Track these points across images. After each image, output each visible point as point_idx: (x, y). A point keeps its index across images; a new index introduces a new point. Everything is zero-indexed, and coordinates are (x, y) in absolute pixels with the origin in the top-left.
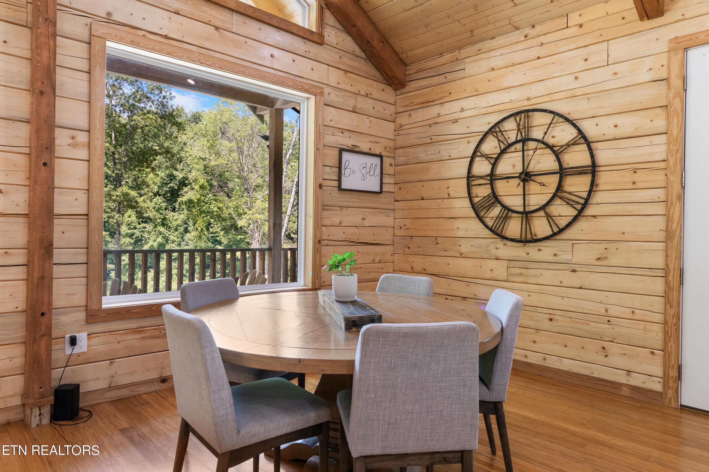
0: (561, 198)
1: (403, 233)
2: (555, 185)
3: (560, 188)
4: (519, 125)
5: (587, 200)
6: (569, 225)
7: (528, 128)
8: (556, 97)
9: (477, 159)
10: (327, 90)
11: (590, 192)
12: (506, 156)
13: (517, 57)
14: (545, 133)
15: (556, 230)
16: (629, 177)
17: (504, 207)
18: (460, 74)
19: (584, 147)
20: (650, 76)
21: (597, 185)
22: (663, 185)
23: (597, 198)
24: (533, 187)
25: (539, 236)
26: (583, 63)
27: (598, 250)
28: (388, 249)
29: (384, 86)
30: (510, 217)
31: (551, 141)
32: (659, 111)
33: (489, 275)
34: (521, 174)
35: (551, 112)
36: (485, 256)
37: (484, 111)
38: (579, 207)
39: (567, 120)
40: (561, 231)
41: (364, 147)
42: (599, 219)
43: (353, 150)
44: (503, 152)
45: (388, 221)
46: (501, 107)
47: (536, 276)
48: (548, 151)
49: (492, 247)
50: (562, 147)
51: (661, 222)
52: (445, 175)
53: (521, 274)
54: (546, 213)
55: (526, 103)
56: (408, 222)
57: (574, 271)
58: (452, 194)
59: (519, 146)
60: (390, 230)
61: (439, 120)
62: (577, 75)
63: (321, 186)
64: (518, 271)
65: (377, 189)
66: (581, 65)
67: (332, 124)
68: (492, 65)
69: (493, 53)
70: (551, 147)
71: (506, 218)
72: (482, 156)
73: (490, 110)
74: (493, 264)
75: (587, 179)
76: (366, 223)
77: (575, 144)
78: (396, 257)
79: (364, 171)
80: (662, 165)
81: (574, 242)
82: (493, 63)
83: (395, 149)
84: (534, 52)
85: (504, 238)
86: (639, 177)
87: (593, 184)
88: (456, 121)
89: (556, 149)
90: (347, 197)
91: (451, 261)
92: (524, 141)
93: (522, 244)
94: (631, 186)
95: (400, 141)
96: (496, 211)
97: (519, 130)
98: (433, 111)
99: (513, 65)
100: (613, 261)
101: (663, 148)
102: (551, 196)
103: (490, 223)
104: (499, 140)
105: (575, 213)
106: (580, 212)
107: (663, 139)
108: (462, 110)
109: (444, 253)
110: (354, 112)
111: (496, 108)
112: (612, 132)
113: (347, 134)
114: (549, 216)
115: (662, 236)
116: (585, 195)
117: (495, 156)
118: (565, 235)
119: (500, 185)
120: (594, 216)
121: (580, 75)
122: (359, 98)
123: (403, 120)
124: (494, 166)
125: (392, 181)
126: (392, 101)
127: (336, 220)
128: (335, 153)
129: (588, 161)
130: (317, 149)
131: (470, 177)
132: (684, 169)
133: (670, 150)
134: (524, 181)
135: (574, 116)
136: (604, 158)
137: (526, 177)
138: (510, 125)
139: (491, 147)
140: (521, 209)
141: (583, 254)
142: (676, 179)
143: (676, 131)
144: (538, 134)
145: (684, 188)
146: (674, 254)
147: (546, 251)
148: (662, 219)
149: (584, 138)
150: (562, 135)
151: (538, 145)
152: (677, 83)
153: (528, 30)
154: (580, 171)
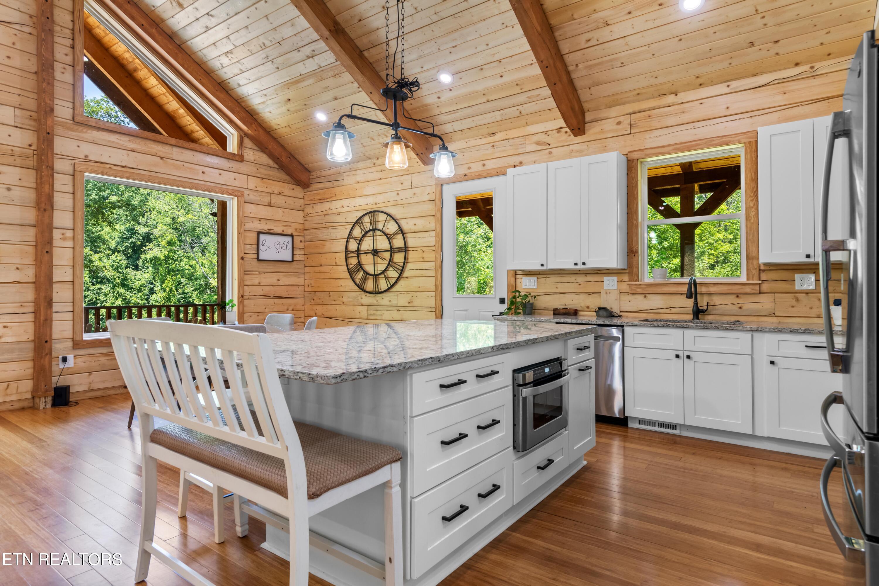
0: (392, 266)
1: (309, 289)
2: (389, 258)
3: (391, 260)
4: (371, 220)
5: (403, 267)
6: (396, 282)
7: (375, 222)
8: (389, 204)
9: (351, 240)
10: (246, 192)
11: (404, 263)
12: (366, 239)
13: (371, 176)
14: (384, 226)
15: (389, 286)
16: (420, 254)
17: (365, 271)
18: (340, 183)
19: (401, 235)
20: (427, 198)
21: (408, 259)
22: (434, 260)
23: (409, 266)
24: (378, 259)
25: (382, 290)
26: (400, 185)
27: (409, 297)
28: (301, 301)
29: (294, 186)
30: (368, 278)
31: (387, 231)
32: (432, 217)
33: (358, 316)
34: (372, 250)
35: (386, 213)
36: (356, 303)
37: (354, 209)
38: (400, 272)
39: (393, 219)
40: (392, 286)
41: (279, 230)
42: (409, 279)
43: (269, 233)
44: (364, 236)
45: (300, 281)
46: (363, 208)
47: (381, 315)
48: (385, 237)
49: (359, 298)
50: (391, 235)
51: (433, 281)
52: (333, 250)
53: (374, 314)
54: (385, 275)
55: (375, 206)
56: (313, 282)
57: (398, 310)
58: (338, 263)
59: (371, 233)
60: (302, 288)
61: (330, 212)
62: (398, 192)
63: (242, 258)
64: (372, 312)
65: (290, 259)
67: (251, 215)
68: (358, 180)
69: (358, 172)
70: (386, 235)
71: (366, 279)
72: (353, 238)
73: (357, 208)
74: (360, 308)
75: (402, 255)
76: (281, 283)
77: (397, 233)
78: (306, 306)
79: (278, 247)
80: (433, 248)
81: (398, 293)
82: (359, 178)
83: (305, 230)
84: (378, 175)
85: (365, 291)
86: (425, 254)
87: (406, 258)
88: (339, 214)
89: (388, 236)
90: (264, 264)
91: (338, 307)
92: (374, 230)
93: (374, 295)
94: (421, 260)
95: (308, 225)
96: (361, 274)
97: (371, 223)
98: (326, 206)
99: (368, 181)
100: (416, 304)
101: (434, 239)
102: (386, 264)
103: (358, 282)
104: (361, 229)
105: (397, 275)
106: (400, 274)
107: (433, 234)
108: (342, 207)
109: (334, 303)
110: (269, 205)
111: (360, 208)
112: (414, 228)
113: (263, 222)
114: (386, 278)
115: (433, 288)
116: (402, 264)
117: (360, 238)
118: (394, 289)
119: (363, 258)
120: (407, 277)
121: (400, 192)
122: (273, 196)
123: (308, 210)
124: (359, 245)
125: (302, 252)
126: (301, 196)
127: (256, 281)
128: (255, 235)
129: (403, 245)
130: (239, 233)
131: (347, 251)
132: (442, 251)
133: (436, 240)
134: (374, 255)
135: (397, 217)
136: (411, 243)
137: (375, 252)
138: (367, 219)
139: (357, 232)
140: (372, 273)
141: (403, 300)
142: (438, 256)
143: (438, 230)
144: (380, 226)
145: (442, 261)
146: (438, 298)
147: (385, 299)
148: (434, 279)
149: (401, 231)
150: (392, 228)
151: (380, 233)
152: (438, 203)
153: (375, 161)
154: (400, 250)
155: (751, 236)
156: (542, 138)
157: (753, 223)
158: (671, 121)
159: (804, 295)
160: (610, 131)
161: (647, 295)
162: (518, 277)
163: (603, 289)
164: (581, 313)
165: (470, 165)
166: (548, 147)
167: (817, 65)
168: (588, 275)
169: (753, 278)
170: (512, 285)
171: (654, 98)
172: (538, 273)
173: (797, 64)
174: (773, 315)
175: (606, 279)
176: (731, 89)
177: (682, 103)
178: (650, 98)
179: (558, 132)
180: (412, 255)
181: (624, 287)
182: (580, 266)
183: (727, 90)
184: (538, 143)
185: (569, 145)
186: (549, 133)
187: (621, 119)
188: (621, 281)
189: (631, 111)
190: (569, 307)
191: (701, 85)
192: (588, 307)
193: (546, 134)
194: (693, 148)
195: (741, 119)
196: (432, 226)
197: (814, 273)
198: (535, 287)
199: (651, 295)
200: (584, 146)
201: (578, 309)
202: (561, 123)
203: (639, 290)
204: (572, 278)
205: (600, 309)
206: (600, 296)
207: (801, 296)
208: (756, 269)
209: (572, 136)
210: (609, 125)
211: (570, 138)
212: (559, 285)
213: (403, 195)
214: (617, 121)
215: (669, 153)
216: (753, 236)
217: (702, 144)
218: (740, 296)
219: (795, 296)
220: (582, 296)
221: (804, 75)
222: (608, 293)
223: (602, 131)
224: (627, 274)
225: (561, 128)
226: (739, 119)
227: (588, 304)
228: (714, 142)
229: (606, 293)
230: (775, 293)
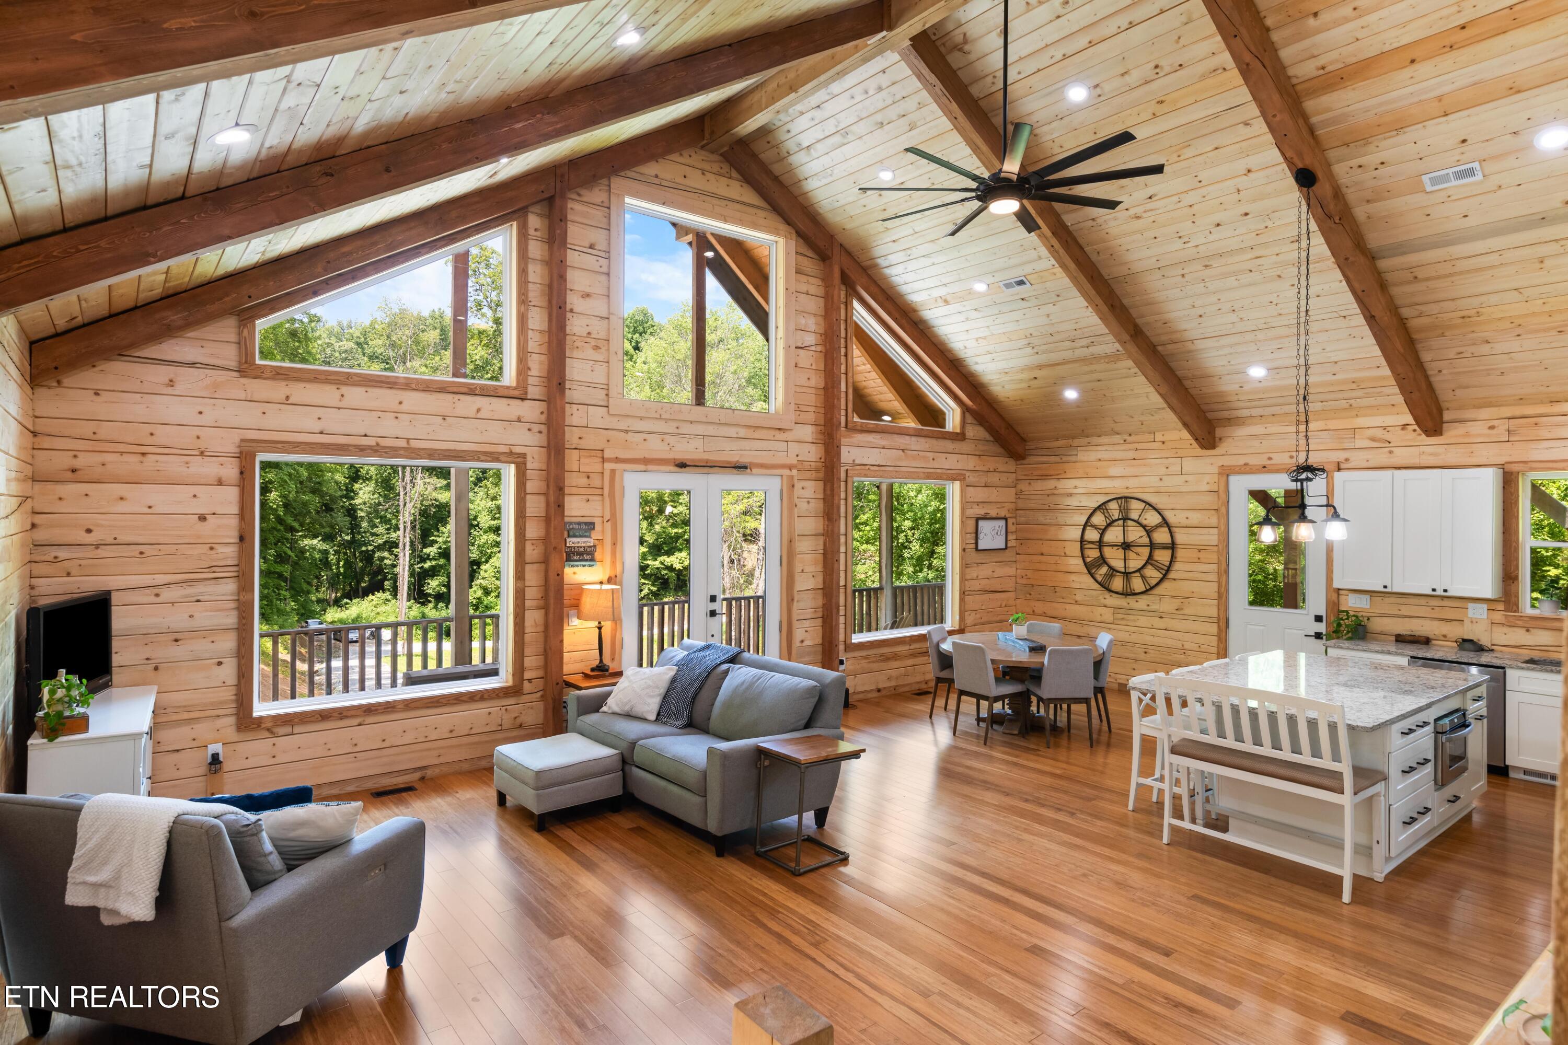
0: (1152, 565)
1: (1024, 581)
2: (1147, 555)
3: (1151, 556)
4: (1120, 507)
5: (1169, 567)
6: (1157, 584)
7: (1128, 510)
8: (1147, 490)
9: (1088, 528)
10: (968, 474)
11: (1171, 562)
12: (1111, 528)
13: (1119, 455)
14: (1140, 516)
15: (1148, 587)
16: (1195, 554)
17: (1110, 567)
18: (1073, 458)
19: (1166, 529)
20: (1207, 488)
21: (1176, 558)
22: (1216, 562)
23: (1177, 566)
24: (1131, 555)
25: (1137, 591)
26: (1165, 469)
27: (1177, 603)
28: (1012, 595)
29: (1007, 459)
30: (1115, 575)
31: (1144, 522)
32: (1213, 512)
33: (1098, 618)
34: (1122, 544)
35: (1143, 501)
36: (1095, 603)
37: (1093, 491)
38: (1164, 572)
39: (1154, 509)
40: (1152, 588)
41: (993, 513)
42: (1178, 582)
43: (986, 518)
44: (1109, 525)
45: (1010, 571)
46: (1107, 491)
47: (1134, 621)
48: (1141, 529)
49: (1101, 597)
50: (1151, 528)
51: (1215, 586)
52: (1061, 537)
53: (1123, 619)
54: (1141, 574)
55: (1126, 491)
56: (1029, 573)
57: (1161, 617)
58: (1068, 553)
59: (1121, 522)
60: (1013, 579)
61: (1056, 492)
62: (1161, 477)
63: (964, 550)
64: (1120, 616)
65: (1003, 546)
66: (1163, 471)
67: (971, 500)
68: (1099, 456)
69: (1099, 448)
70: (1144, 527)
71: (1112, 576)
72: (1092, 526)
73: (1099, 491)
74: (1103, 610)
75: (1169, 552)
76: (995, 575)
77: (1161, 526)
78: (1018, 601)
79: (993, 533)
80: (1216, 549)
81: (1161, 597)
82: (1100, 455)
83: (1017, 510)
84: (1131, 454)
85: (1110, 591)
86: (1201, 555)
87: (1173, 557)
88: (1070, 495)
89: (1147, 528)
90: (981, 555)
91: (1068, 606)
92: (1125, 519)
93: (1124, 596)
94: (1197, 560)
95: (1021, 504)
96: (1104, 570)
97: (1120, 511)
98: (1051, 484)
99: (1115, 460)
100: (1186, 611)
101: (1216, 537)
102: (1144, 562)
103: (1100, 579)
104: (1105, 516)
105: (1161, 576)
106: (1165, 576)
107: (1215, 531)
108: (1076, 487)
109: (1062, 600)
110: (985, 486)
111: (1103, 491)
112: (1185, 522)
113: (981, 505)
114: (1143, 577)
115: (1216, 595)
116: (1167, 563)
117: (1103, 528)
118: (1155, 591)
119: (1108, 551)
120: (1175, 580)
121: (1164, 478)
122: (989, 474)
123: (1023, 486)
124: (1102, 535)
125: (1014, 537)
126: (1013, 470)
127: (974, 575)
128: (973, 522)
129: (1170, 541)
130: (962, 522)
131: (1082, 540)
132: (1228, 553)
133: (1219, 540)
134: (1124, 549)
135: (1159, 506)
136: (1180, 538)
137: (1126, 546)
138: (1113, 505)
139: (1098, 519)
140: (1123, 570)
141: (1167, 606)
142: (1223, 559)
143: (1223, 527)
144: (1134, 515)
145: (1228, 565)
146: (1222, 608)
147: (1142, 603)
148: (1216, 585)
149: (1165, 523)
150: (1152, 519)
151: (1134, 524)
152: (1223, 496)
153: (1126, 437)
154: (1164, 547)
156: (1379, 433)
160: (1479, 436)
161: (1531, 629)
162: (1342, 596)
163: (1467, 616)
164: (1434, 642)
165: (1271, 455)
166: (1387, 445)
170: (1334, 602)
171: (1546, 403)
175: (1471, 609)
179: (1403, 429)
180: (1180, 553)
181: (1498, 617)
182: (1440, 592)
184: (1373, 439)
185: (1420, 445)
186: (1389, 429)
187: (1495, 423)
188: (1494, 612)
189: (1510, 415)
190: (1417, 633)
192: (1445, 636)
193: (1384, 429)
196: (1214, 521)
198: (1369, 608)
199: (1534, 630)
200: (1440, 449)
201: (1431, 637)
202: (1409, 419)
203: (1519, 624)
204: (1422, 600)
205: (1464, 640)
206: (1463, 625)
209: (1423, 436)
210: (1476, 429)
211: (1420, 438)
212: (1403, 608)
213: (1168, 481)
214: (1490, 425)
220: (1436, 623)
222: (1474, 623)
223: (1467, 435)
224: (1502, 604)
225: (1409, 424)
227: (1444, 633)
229: (1472, 623)
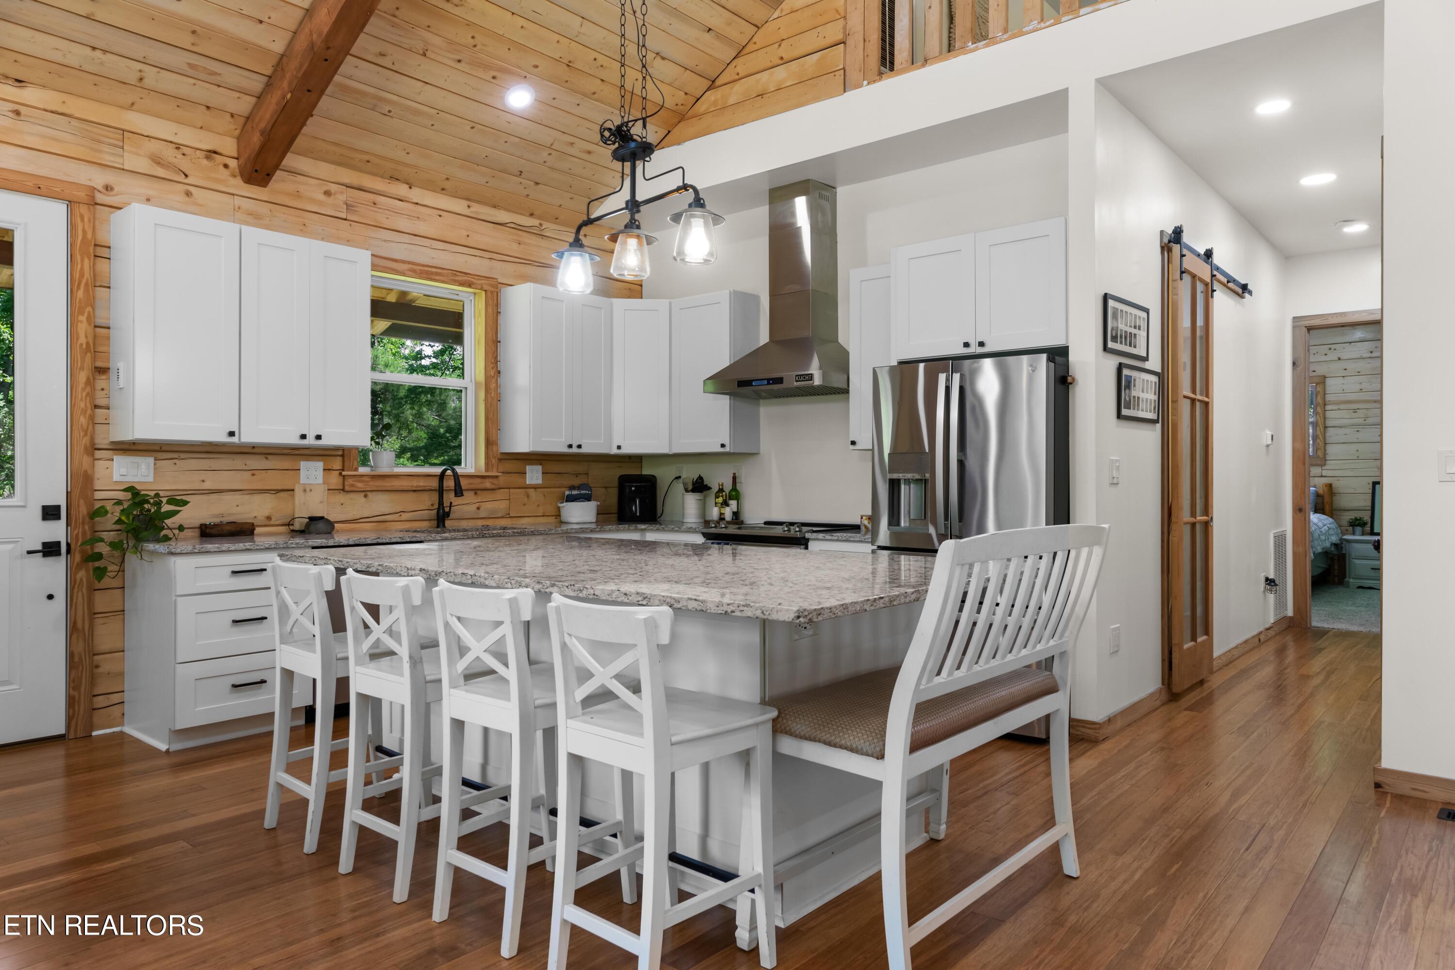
155: (492, 415)
156: (169, 153)
157: (493, 398)
158: (403, 224)
159: (533, 490)
160: (312, 200)
161: (369, 493)
162: (98, 454)
163: (299, 482)
164: (258, 531)
166: (181, 178)
167: (546, 225)
168: (270, 457)
169: (492, 468)
170: (86, 474)
171: (382, 177)
172: (158, 448)
173: (532, 215)
174: (508, 516)
175: (304, 465)
176: (471, 212)
177: (417, 204)
178: (376, 175)
179: (209, 157)
181: (335, 480)
182: (310, 441)
183: (467, 212)
184: (157, 161)
185: (233, 195)
186: (185, 150)
187: (333, 188)
188: (329, 470)
189: (346, 181)
191: (443, 189)
192: (271, 518)
193: (178, 148)
194: (433, 277)
195: (481, 257)
197: (541, 464)
198: (150, 479)
199: (375, 493)
200: (264, 209)
201: (253, 523)
203: (360, 485)
204: (238, 462)
205: (312, 519)
206: (293, 496)
207: (531, 492)
208: (495, 457)
209: (240, 179)
210: (313, 191)
211: (233, 181)
212: (209, 476)
214: (325, 188)
215: (403, 274)
216: (493, 415)
217: (443, 276)
218: (478, 492)
219: (526, 492)
220: (257, 498)
221: (533, 229)
222: (308, 490)
223: (297, 195)
224: (339, 458)
225: (215, 152)
226: (479, 256)
227: (267, 514)
228: (457, 278)
229: (305, 491)
230: (509, 488)
